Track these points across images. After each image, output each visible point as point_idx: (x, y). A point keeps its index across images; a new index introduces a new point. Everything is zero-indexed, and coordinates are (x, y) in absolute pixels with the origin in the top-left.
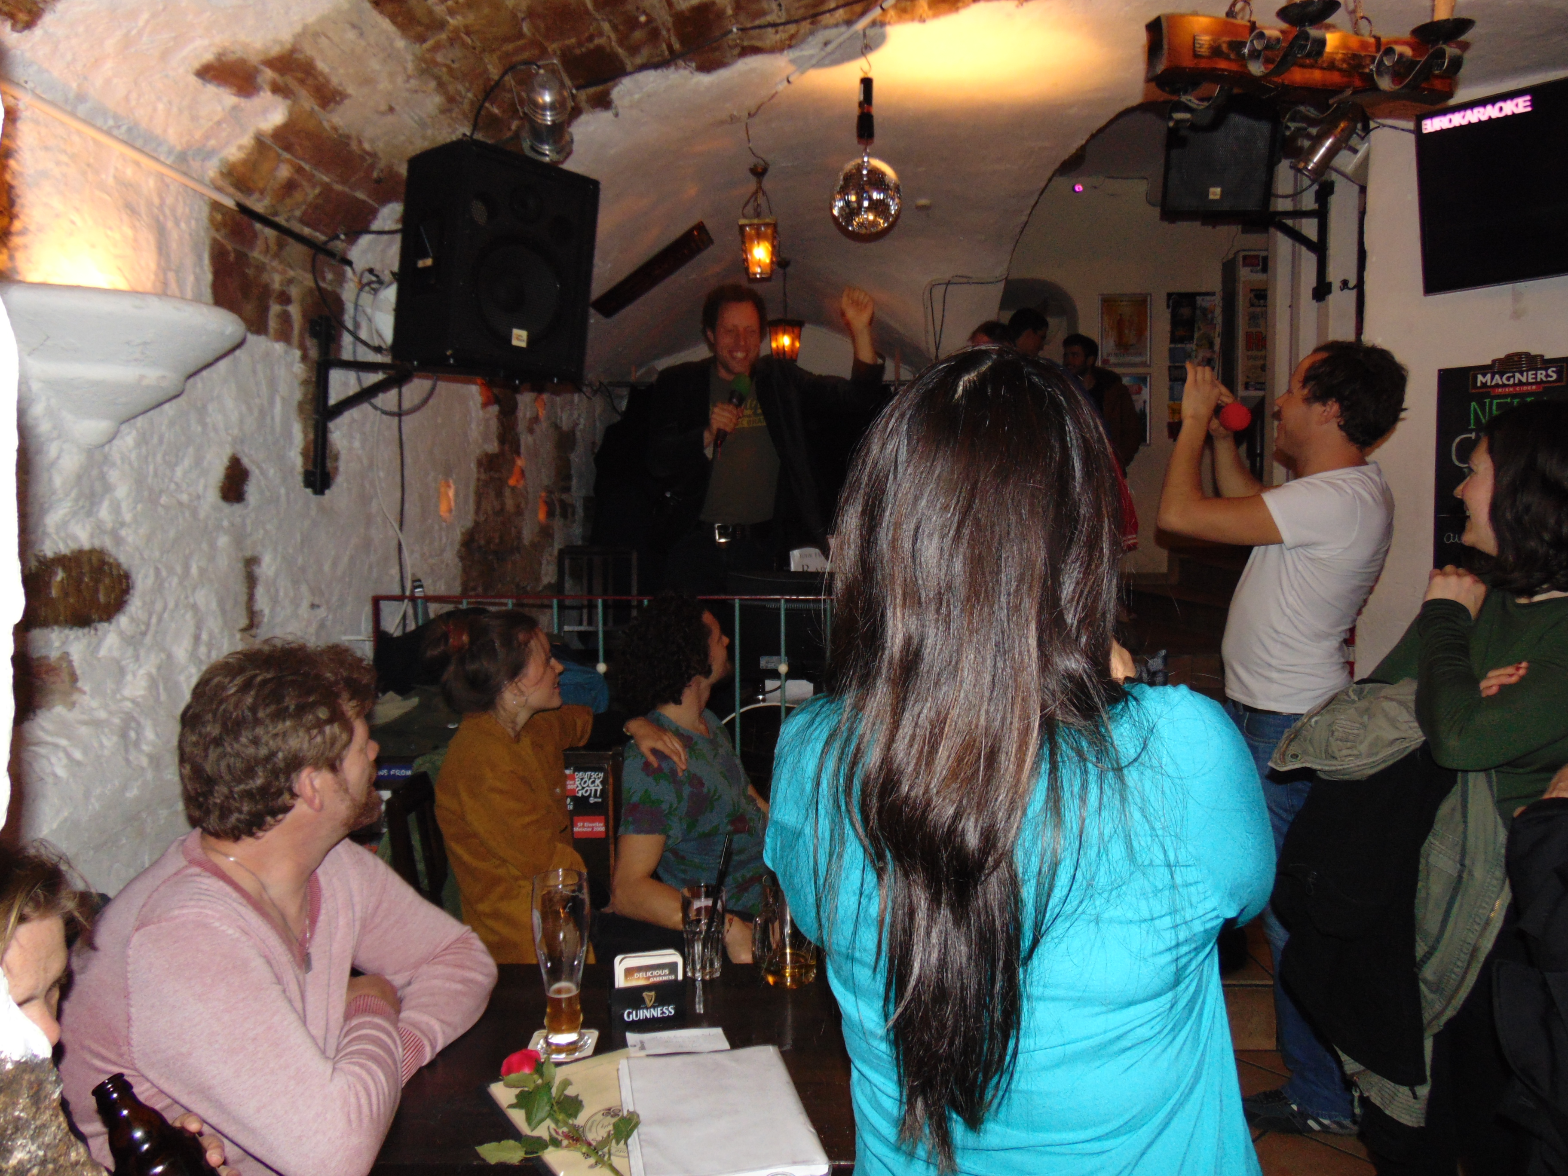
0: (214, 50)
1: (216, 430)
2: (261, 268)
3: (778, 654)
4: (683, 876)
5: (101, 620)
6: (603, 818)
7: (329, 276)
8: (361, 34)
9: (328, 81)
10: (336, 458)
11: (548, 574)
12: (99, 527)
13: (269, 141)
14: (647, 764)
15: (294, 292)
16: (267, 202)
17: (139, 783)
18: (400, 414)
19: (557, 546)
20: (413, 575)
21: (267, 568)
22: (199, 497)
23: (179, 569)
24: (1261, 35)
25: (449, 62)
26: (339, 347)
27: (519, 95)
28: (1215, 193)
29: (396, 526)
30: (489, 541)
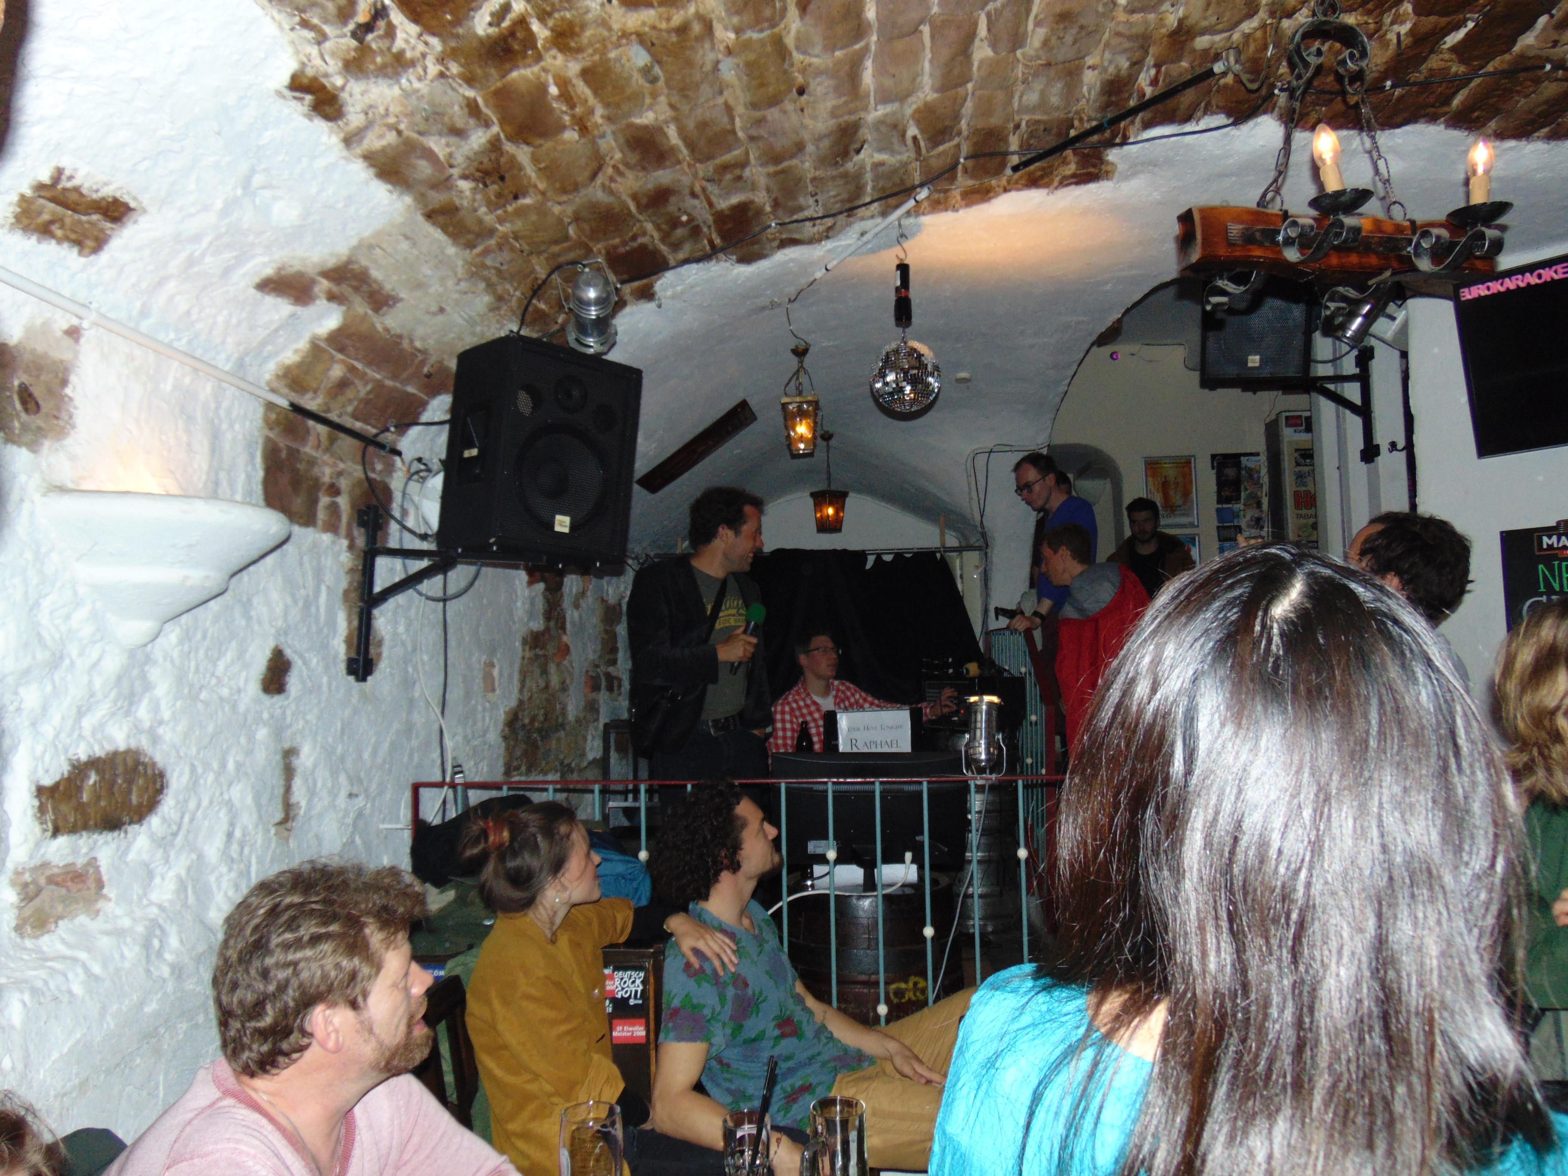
0: (274, 265)
1: (260, 623)
2: (312, 462)
3: (826, 838)
4: (727, 1085)
5: (131, 822)
6: (643, 1021)
7: (379, 467)
8: (414, 244)
9: (381, 288)
10: (380, 643)
11: (593, 749)
12: (136, 726)
13: (323, 345)
14: (688, 965)
15: (344, 484)
16: (320, 400)
17: (159, 995)
18: (445, 600)
19: (603, 720)
20: (454, 758)
21: (306, 759)
22: (239, 691)
23: (215, 765)
24: (1294, 224)
25: (498, 265)
26: (386, 535)
27: (564, 291)
28: (1254, 360)
29: (438, 711)
30: (533, 719)
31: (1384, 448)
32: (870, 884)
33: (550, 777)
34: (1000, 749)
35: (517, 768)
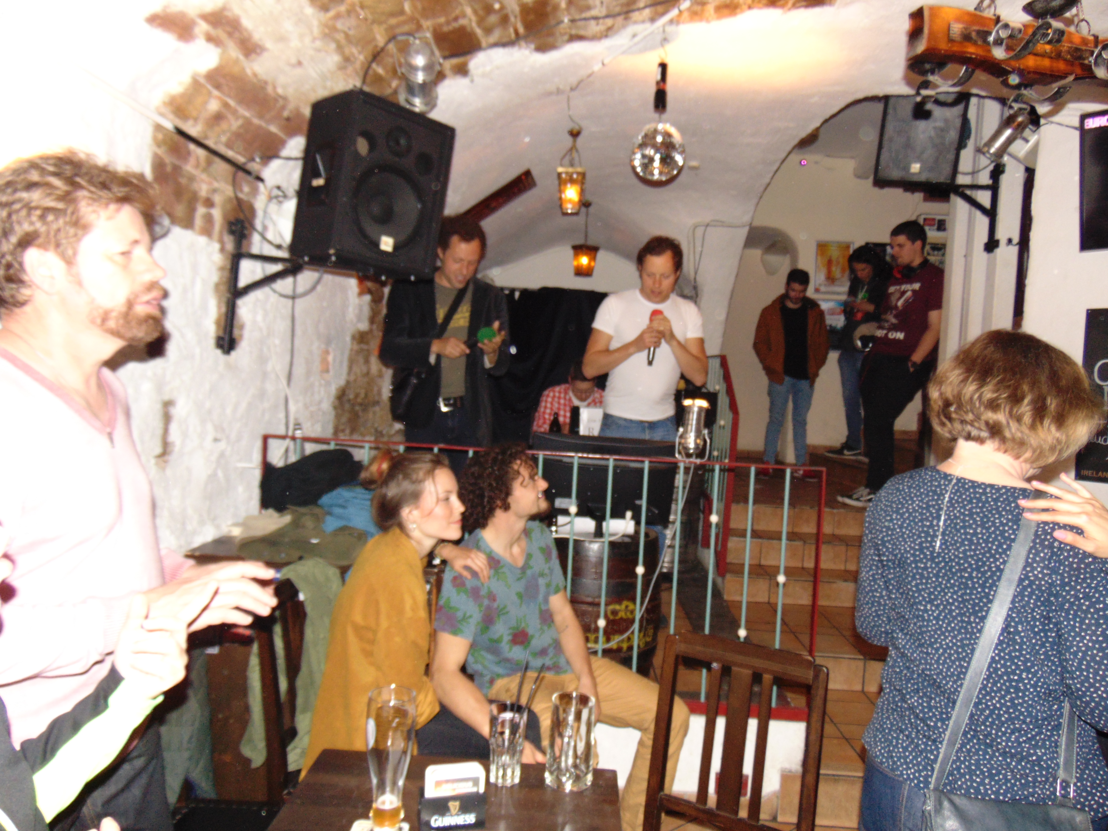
2: (192, 179)
3: (570, 496)
7: (246, 189)
9: (251, 37)
10: (242, 327)
13: (202, 81)
15: (217, 199)
16: (199, 128)
18: (294, 297)
20: (296, 419)
21: (178, 411)
24: (1006, 27)
25: (346, 29)
26: (250, 244)
27: (399, 59)
28: (916, 167)
29: (284, 382)
30: (357, 396)
31: (1003, 242)
32: (599, 533)
33: (367, 438)
34: (705, 441)
35: (343, 431)
